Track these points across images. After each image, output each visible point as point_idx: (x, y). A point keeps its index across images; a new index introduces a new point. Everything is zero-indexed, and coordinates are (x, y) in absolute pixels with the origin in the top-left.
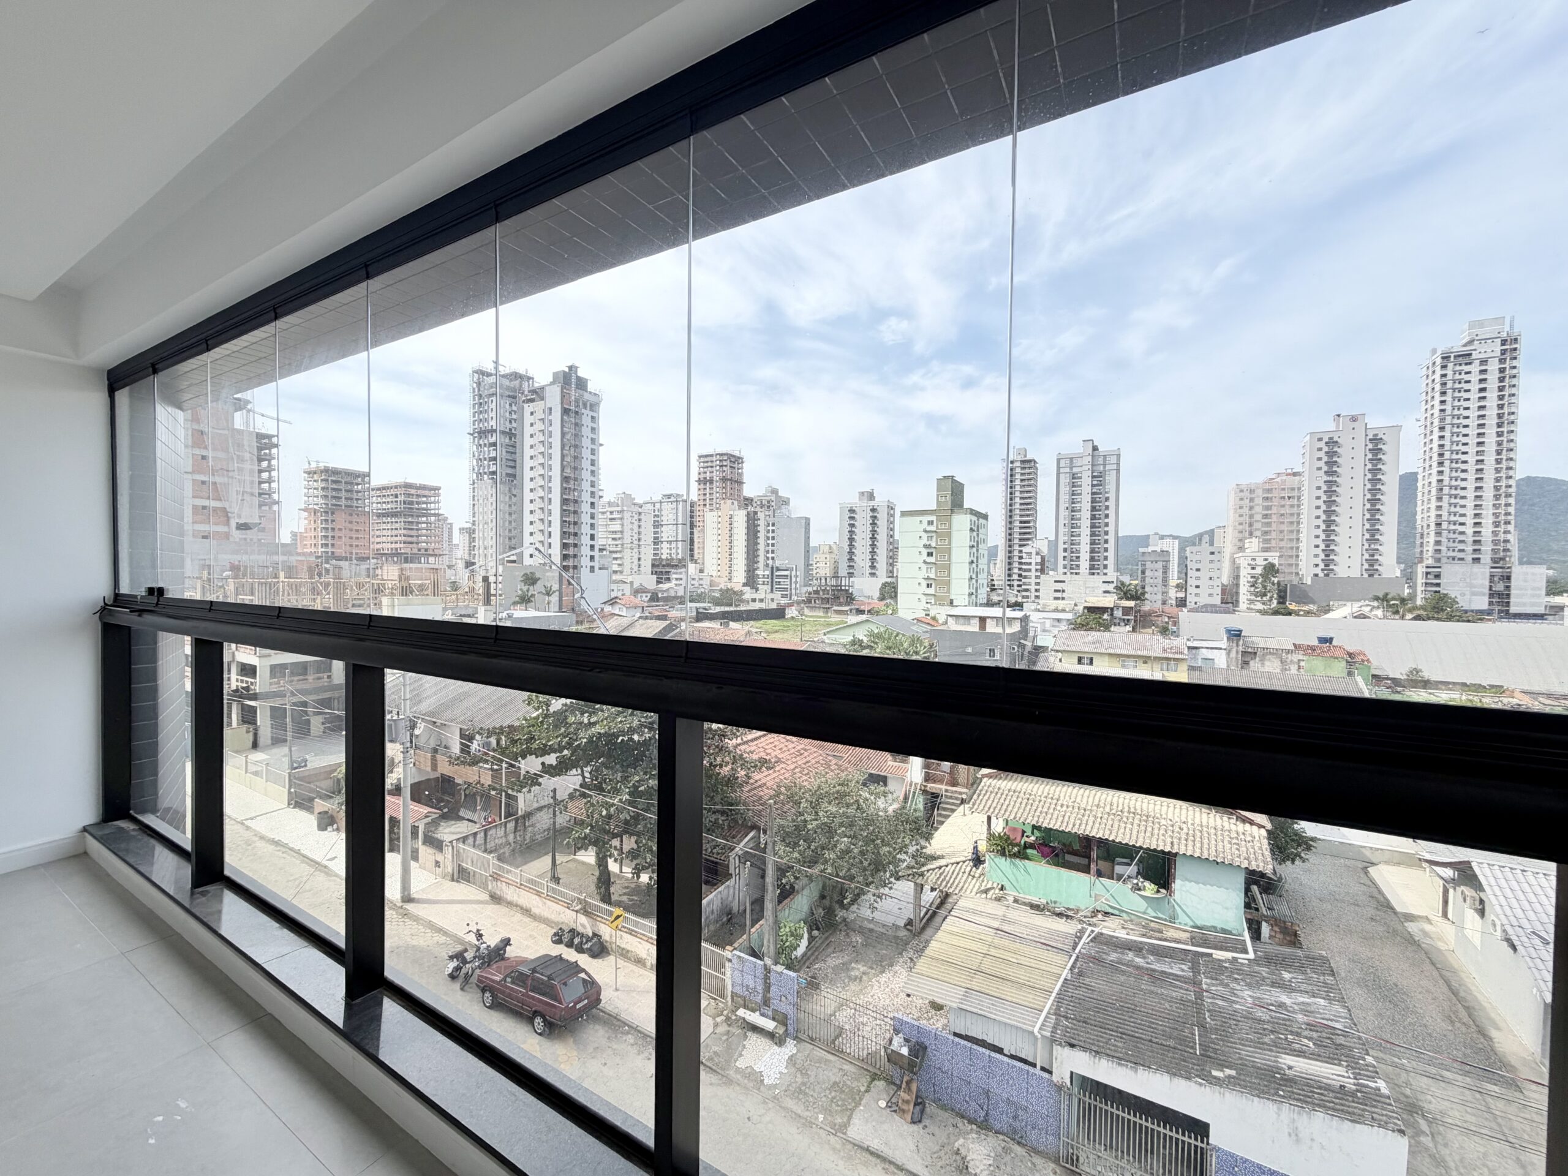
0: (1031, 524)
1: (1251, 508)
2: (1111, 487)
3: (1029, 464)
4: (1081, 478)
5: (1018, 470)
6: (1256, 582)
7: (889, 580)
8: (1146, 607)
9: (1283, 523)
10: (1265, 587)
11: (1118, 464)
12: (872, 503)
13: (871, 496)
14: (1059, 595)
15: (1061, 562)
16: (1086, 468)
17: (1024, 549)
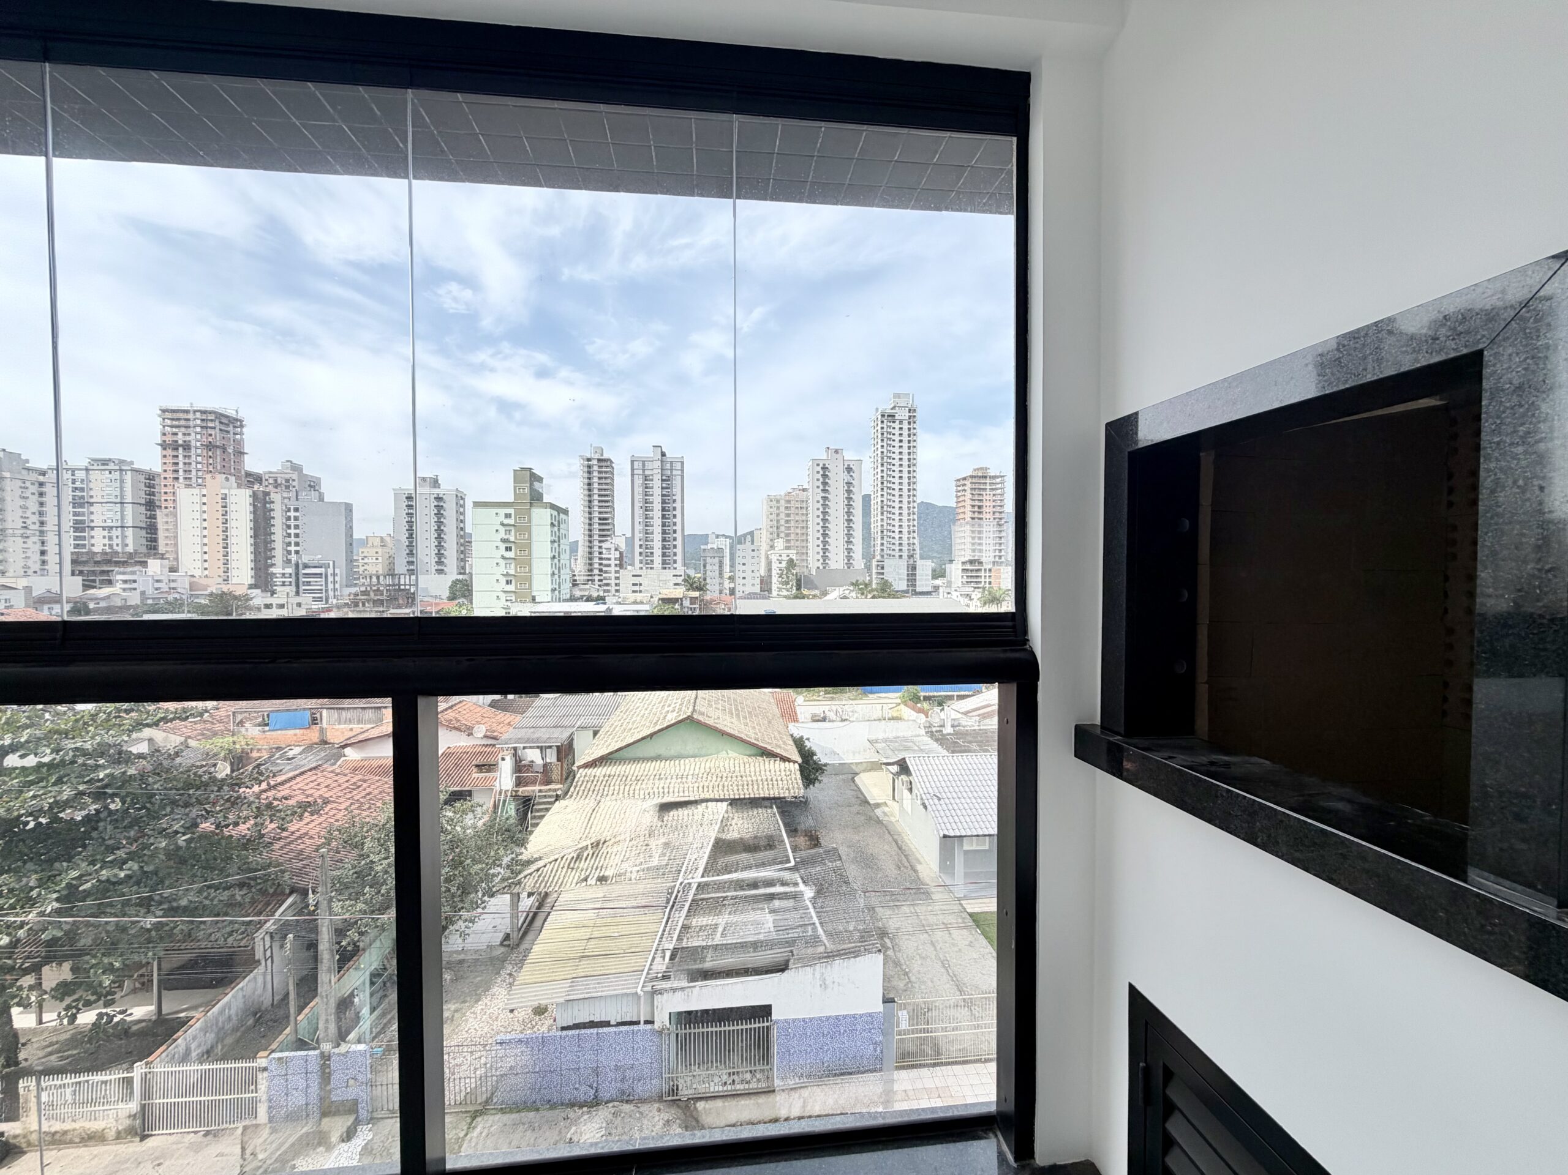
0: (609, 521)
1: (778, 515)
2: (677, 490)
3: (605, 463)
4: (652, 480)
5: (596, 468)
6: (782, 574)
7: (461, 577)
8: (708, 597)
9: (797, 527)
10: (788, 577)
11: (682, 470)
12: (436, 491)
13: (435, 483)
14: (636, 588)
15: (637, 558)
16: (655, 471)
17: (604, 545)
